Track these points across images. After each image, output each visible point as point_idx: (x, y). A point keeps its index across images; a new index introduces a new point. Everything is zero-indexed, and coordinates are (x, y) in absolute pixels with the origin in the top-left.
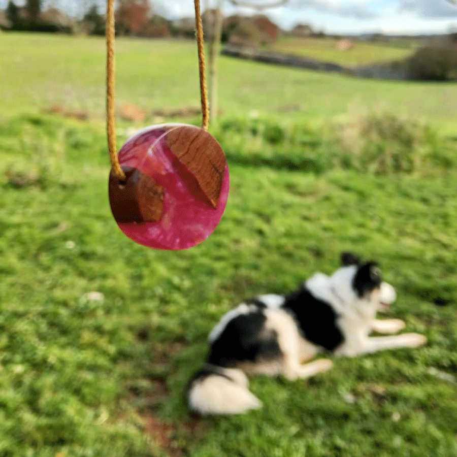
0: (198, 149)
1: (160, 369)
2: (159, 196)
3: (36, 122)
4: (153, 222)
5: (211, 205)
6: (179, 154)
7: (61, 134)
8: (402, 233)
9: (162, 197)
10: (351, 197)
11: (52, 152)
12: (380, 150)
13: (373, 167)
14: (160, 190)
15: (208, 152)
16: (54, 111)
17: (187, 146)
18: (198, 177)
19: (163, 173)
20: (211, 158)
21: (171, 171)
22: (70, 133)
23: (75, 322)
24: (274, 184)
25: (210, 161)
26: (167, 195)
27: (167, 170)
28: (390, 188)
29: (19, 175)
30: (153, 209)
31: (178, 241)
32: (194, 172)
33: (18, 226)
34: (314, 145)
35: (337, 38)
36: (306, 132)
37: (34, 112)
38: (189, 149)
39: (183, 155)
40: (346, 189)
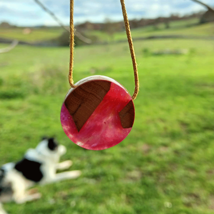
10: (40, 108)
34: (19, 85)
35: (23, 28)
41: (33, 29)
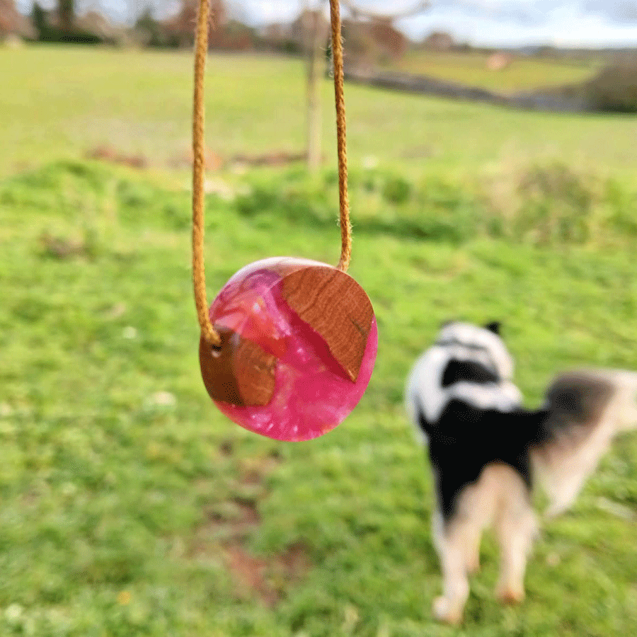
0: (330, 300)
1: (248, 491)
2: (270, 370)
3: (77, 170)
4: (258, 407)
5: (348, 378)
6: (300, 309)
7: (110, 187)
8: (569, 324)
9: (273, 372)
10: (500, 276)
11: (99, 211)
12: (543, 212)
13: (532, 235)
14: (270, 361)
15: (345, 303)
16: (100, 153)
17: (314, 296)
18: (328, 339)
19: (276, 337)
20: (350, 311)
21: (288, 333)
22: (122, 186)
23: (140, 432)
24: (396, 258)
25: (349, 316)
26: (281, 368)
27: (282, 333)
28: (555, 264)
29: (59, 241)
30: (260, 388)
31: (296, 429)
32: (323, 333)
33: (61, 308)
34: (451, 205)
35: (487, 52)
36: (442, 187)
37: (74, 156)
38: (316, 300)
39: (308, 309)
40: (494, 264)
41: (514, 55)
